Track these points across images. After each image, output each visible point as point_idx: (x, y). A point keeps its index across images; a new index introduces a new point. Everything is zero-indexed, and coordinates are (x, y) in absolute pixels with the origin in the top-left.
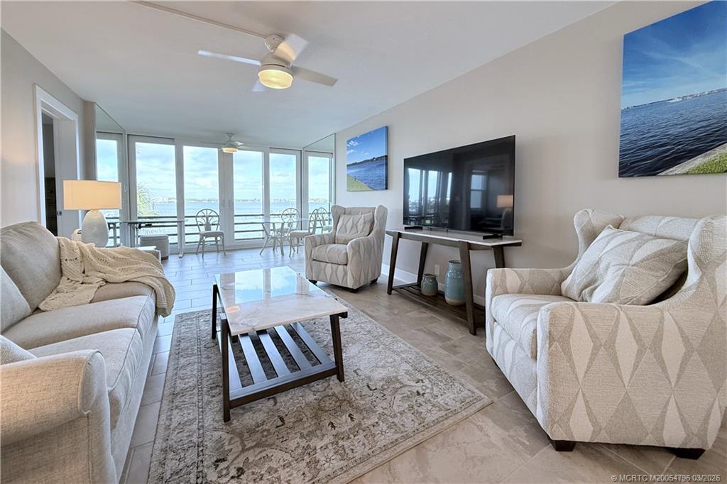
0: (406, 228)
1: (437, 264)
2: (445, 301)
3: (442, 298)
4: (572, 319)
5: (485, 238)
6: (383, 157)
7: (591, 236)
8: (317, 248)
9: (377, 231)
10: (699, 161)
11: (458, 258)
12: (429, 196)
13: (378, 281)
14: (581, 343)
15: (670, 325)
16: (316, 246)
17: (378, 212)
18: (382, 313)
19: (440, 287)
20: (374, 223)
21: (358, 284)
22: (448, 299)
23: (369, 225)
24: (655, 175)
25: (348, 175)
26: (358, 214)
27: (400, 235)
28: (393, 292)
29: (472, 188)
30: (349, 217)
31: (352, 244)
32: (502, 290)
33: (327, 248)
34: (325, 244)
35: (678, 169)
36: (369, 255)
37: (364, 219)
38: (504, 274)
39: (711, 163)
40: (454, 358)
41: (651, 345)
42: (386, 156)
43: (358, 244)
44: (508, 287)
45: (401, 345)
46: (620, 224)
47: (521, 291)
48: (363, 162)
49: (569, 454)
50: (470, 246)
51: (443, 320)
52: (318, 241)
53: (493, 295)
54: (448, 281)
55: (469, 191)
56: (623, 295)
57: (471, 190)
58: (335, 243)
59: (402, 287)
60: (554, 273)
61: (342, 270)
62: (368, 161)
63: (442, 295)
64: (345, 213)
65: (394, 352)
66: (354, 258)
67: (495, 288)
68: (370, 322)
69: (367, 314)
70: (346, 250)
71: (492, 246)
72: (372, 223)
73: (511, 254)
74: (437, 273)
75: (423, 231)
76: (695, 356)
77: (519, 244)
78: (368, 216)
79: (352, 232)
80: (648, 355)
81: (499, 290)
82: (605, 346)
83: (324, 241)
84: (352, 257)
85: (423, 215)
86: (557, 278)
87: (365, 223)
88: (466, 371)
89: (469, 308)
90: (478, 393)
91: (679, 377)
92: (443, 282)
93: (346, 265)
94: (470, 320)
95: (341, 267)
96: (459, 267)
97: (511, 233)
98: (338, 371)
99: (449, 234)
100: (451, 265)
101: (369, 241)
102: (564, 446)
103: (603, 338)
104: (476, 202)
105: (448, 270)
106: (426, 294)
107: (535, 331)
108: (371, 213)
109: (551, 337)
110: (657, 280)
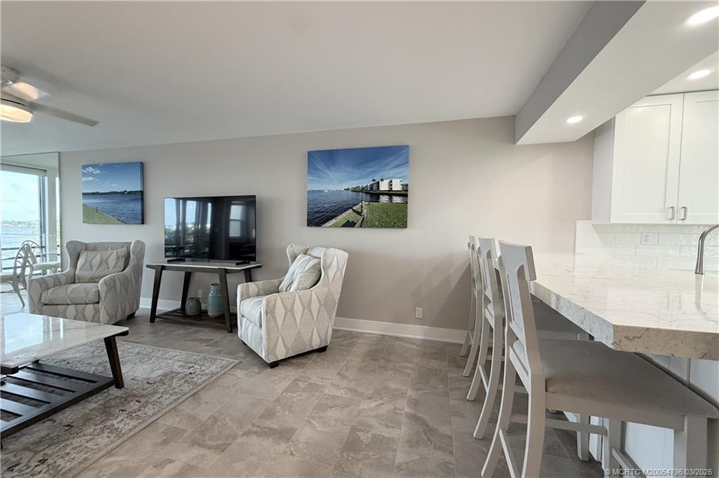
0: (169, 261)
1: (200, 288)
2: (208, 316)
3: (205, 314)
4: (276, 301)
5: (237, 264)
6: (135, 192)
7: (294, 258)
8: (50, 291)
9: (134, 266)
10: (333, 221)
11: (218, 281)
12: (187, 221)
13: (135, 315)
14: (280, 312)
15: (314, 296)
16: (49, 289)
17: (134, 247)
18: (147, 338)
19: (203, 307)
20: (129, 258)
21: (114, 319)
22: (210, 314)
23: (124, 259)
24: (320, 226)
25: (84, 204)
26: (106, 249)
27: (163, 268)
28: (157, 320)
29: (232, 217)
30: (94, 253)
31: (105, 281)
32: (247, 296)
33: (66, 290)
34: (61, 284)
35: (328, 224)
36: (127, 290)
37: (117, 254)
38: (248, 287)
39: (337, 223)
40: (217, 349)
41: (307, 306)
42: (142, 192)
43: (113, 280)
44: (250, 293)
45: (172, 353)
46: (307, 251)
47: (258, 295)
48: (110, 193)
49: (277, 367)
50: (226, 271)
51: (206, 330)
52: (51, 282)
53: (241, 301)
54: (210, 301)
55: (228, 220)
56: (301, 287)
57: (230, 220)
58: (74, 283)
59: (167, 314)
60: (276, 281)
61: (92, 309)
62: (117, 193)
63: (206, 312)
64: (86, 249)
65: (166, 359)
66: (109, 295)
67: (242, 296)
68: (137, 346)
69: (132, 342)
70: (98, 287)
71: (242, 270)
72: (127, 258)
73: (256, 274)
74: (200, 296)
75: (186, 262)
76: (323, 307)
77: (260, 267)
78: (123, 251)
79: (101, 269)
80: (307, 310)
81: (245, 296)
82: (290, 311)
83: (60, 282)
84: (107, 293)
85: (182, 246)
86: (277, 284)
87: (118, 258)
88: (225, 353)
89: (227, 317)
90: (232, 360)
91: (317, 317)
92: (206, 302)
93: (98, 303)
94: (228, 323)
95: (90, 307)
96: (218, 287)
97: (254, 259)
98: (117, 381)
99: (210, 263)
100: (212, 288)
101: (125, 277)
102: (274, 365)
103: (289, 307)
104: (235, 231)
105: (209, 292)
106: (190, 314)
107: (261, 313)
108: (125, 249)
109: (267, 312)
110: (313, 278)
